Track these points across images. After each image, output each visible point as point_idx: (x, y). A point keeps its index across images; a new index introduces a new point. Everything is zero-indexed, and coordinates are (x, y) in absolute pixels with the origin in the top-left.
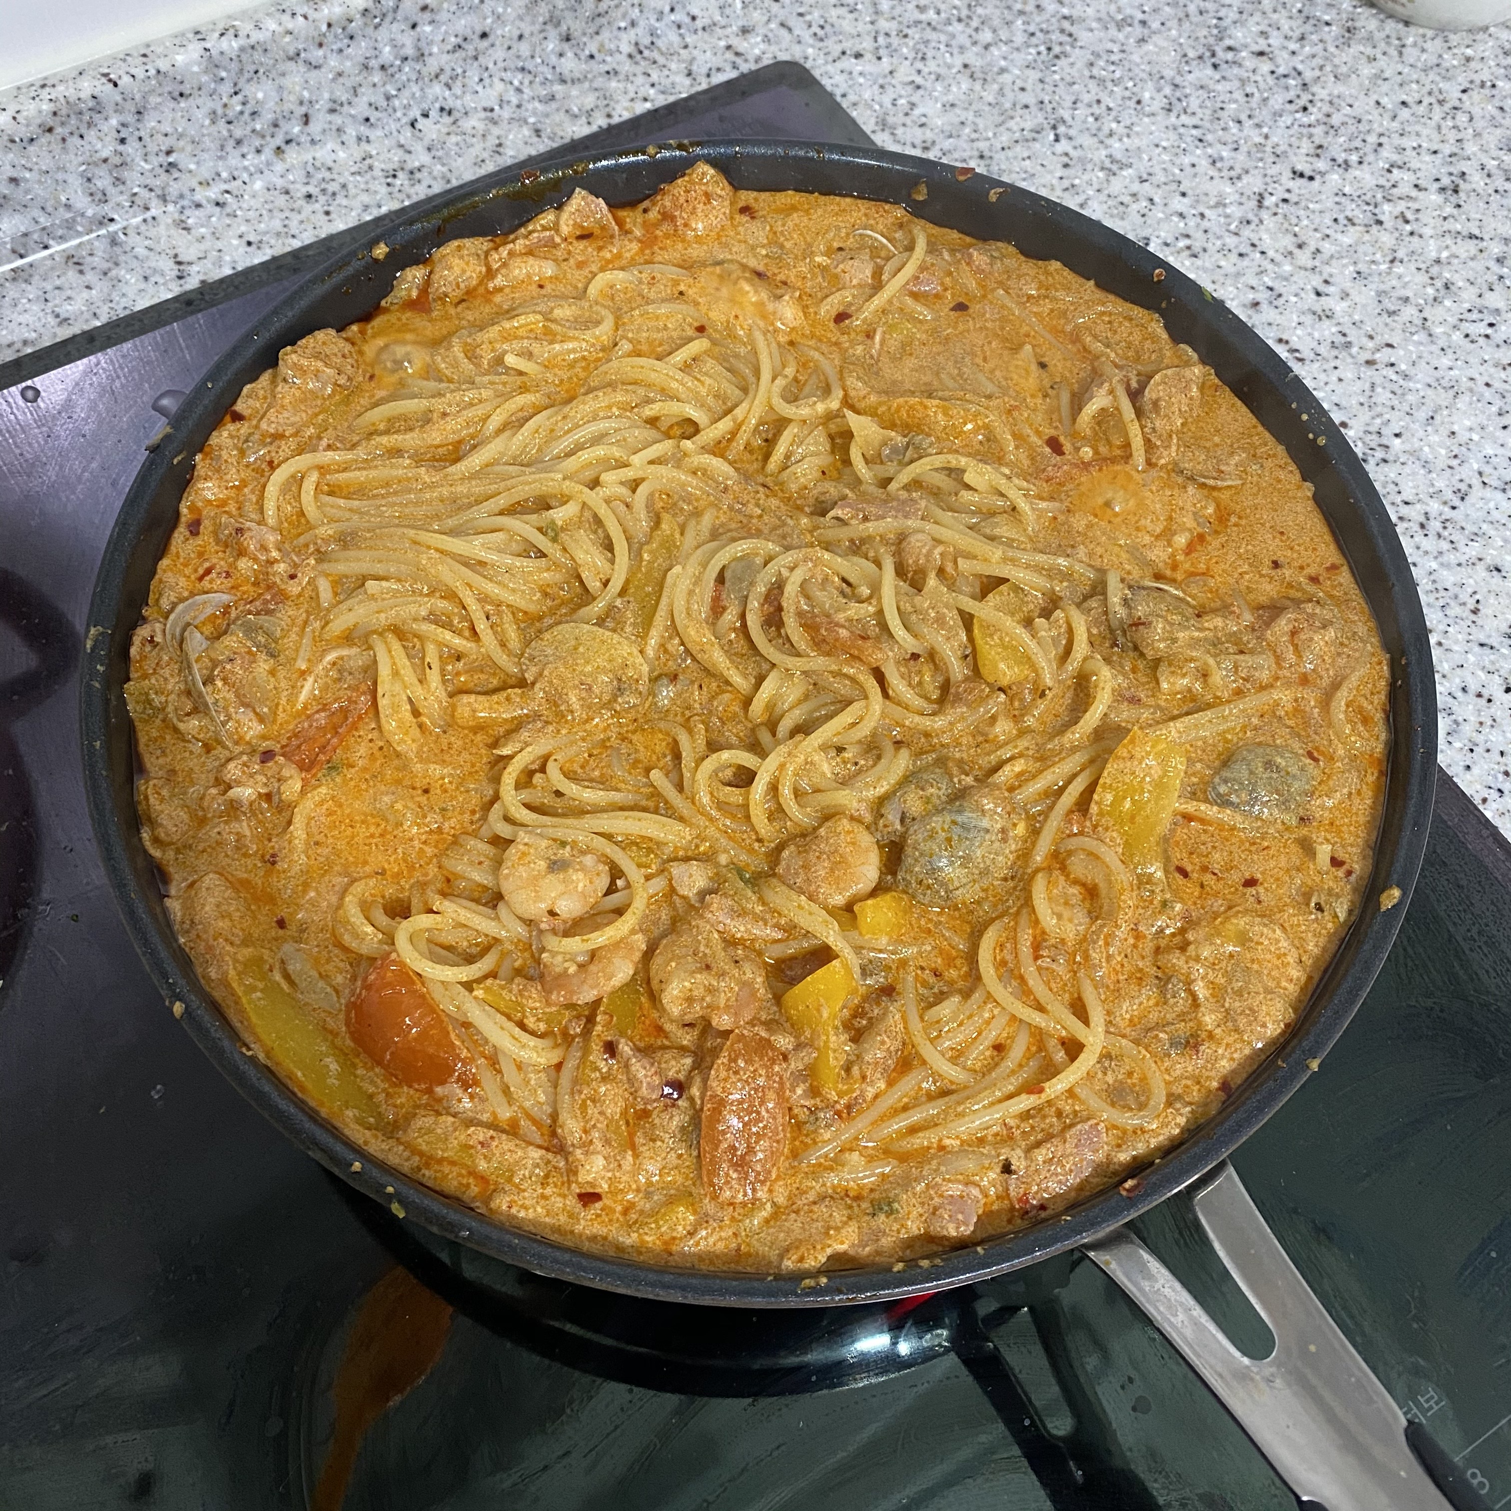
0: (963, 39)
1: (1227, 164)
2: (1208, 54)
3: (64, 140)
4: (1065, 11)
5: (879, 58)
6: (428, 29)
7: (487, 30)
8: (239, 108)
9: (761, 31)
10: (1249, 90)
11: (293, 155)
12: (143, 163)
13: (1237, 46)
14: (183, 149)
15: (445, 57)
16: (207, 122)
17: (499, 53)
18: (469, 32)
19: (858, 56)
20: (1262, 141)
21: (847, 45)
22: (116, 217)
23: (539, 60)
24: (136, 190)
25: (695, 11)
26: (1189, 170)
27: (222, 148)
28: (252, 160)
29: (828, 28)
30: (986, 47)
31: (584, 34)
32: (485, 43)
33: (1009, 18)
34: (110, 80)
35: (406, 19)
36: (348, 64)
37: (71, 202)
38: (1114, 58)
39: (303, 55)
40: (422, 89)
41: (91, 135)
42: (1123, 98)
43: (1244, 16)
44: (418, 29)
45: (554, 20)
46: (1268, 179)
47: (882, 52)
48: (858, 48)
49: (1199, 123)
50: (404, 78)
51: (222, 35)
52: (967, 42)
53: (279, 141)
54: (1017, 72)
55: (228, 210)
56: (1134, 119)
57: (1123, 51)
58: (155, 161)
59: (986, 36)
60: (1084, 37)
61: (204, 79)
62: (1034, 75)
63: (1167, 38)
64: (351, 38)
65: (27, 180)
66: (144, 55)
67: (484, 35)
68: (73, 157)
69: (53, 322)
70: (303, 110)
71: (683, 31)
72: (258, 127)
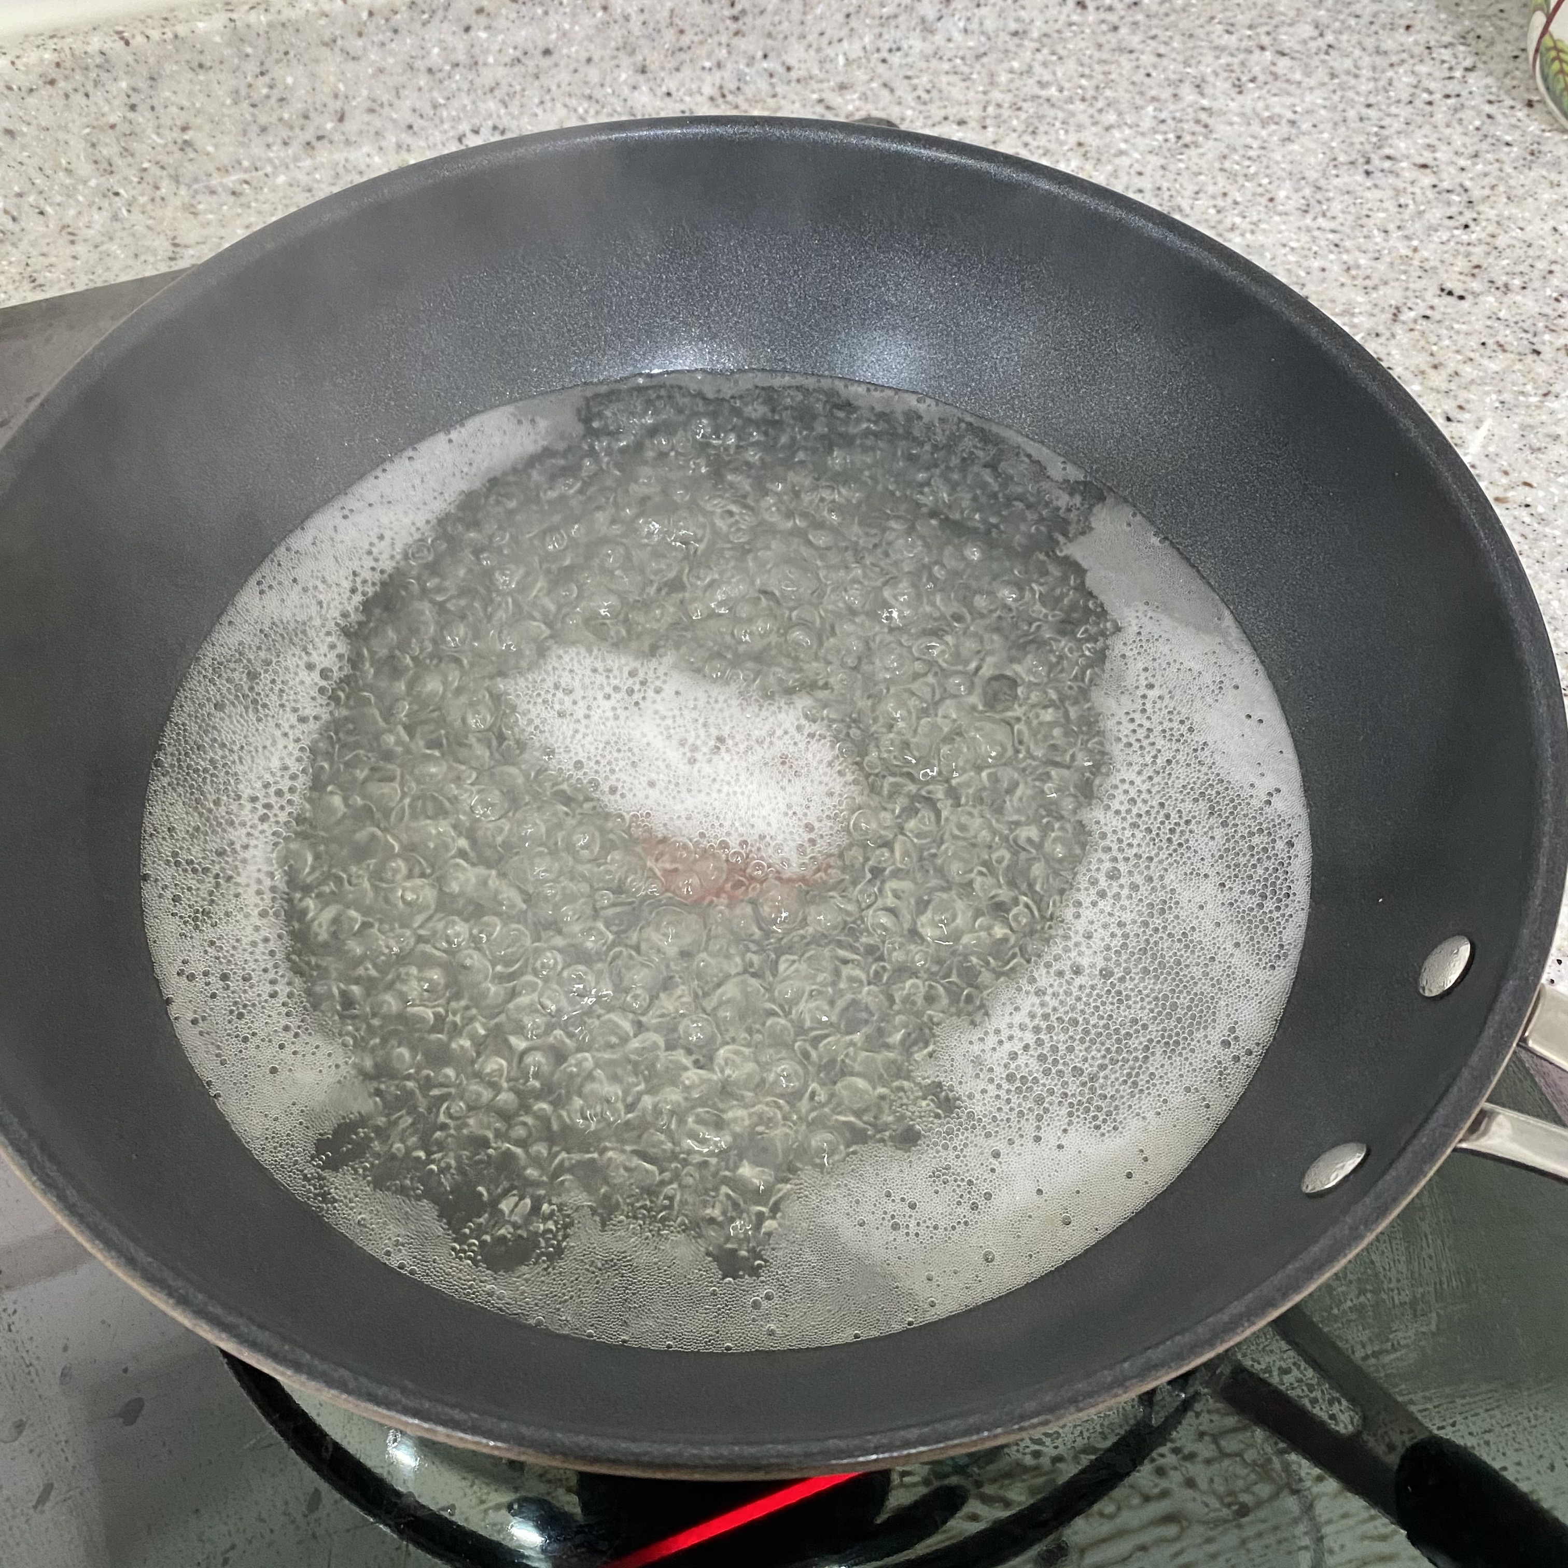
0: (1084, 119)
1: (1361, 273)
2: (1361, 160)
3: (67, 96)
4: (1205, 102)
5: (984, 127)
6: (483, 35)
7: (551, 46)
8: (265, 91)
9: (860, 89)
10: (1402, 201)
11: (323, 155)
12: (154, 137)
13: (1398, 156)
14: (200, 128)
15: (501, 71)
16: (228, 101)
17: (564, 76)
18: (529, 47)
19: (961, 123)
20: (1410, 254)
21: (952, 111)
22: (122, 191)
23: (609, 90)
24: (146, 165)
25: (792, 62)
26: (1317, 274)
27: (245, 133)
28: (276, 152)
29: (935, 93)
30: (1107, 129)
31: (663, 68)
32: (546, 62)
33: (1139, 101)
34: (122, 38)
35: (459, 20)
36: (391, 61)
37: (72, 167)
38: (1251, 153)
39: (339, 42)
40: (474, 103)
41: (98, 96)
42: (1254, 194)
43: (1411, 128)
44: (472, 33)
45: (627, 47)
46: (1410, 293)
47: (988, 122)
48: (963, 113)
49: (1339, 228)
50: (454, 86)
51: (252, 8)
52: (1087, 121)
53: (309, 135)
54: (1137, 156)
55: (243, 200)
56: (1263, 216)
57: (1263, 148)
58: (170, 136)
59: (1111, 117)
60: (1221, 129)
61: (227, 52)
63: (1316, 141)
64: (396, 31)
65: (24, 134)
66: (166, 19)
67: (547, 52)
68: (76, 117)
69: (27, 285)
70: (338, 104)
71: (774, 80)
72: (286, 116)
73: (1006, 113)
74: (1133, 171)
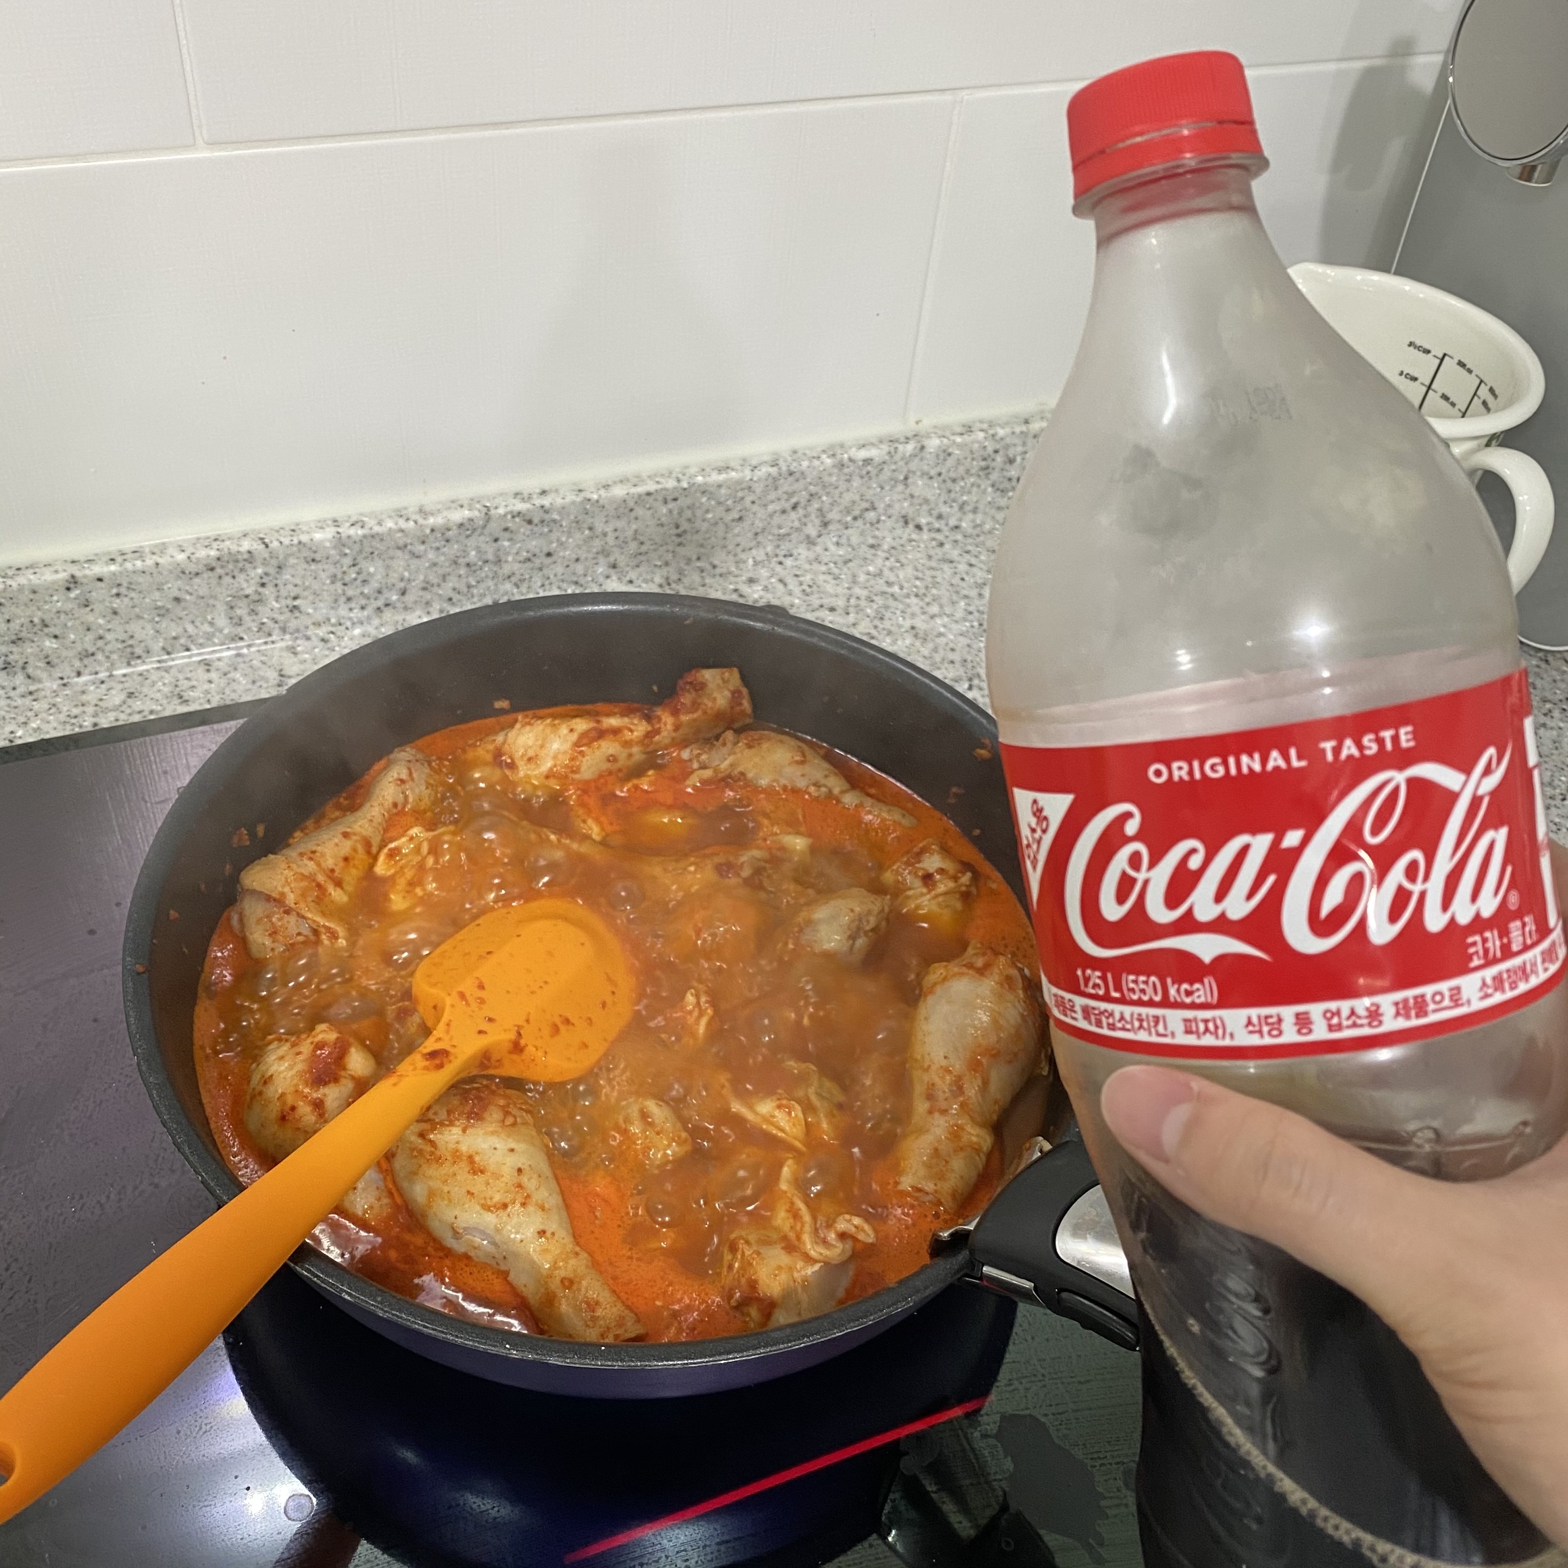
3: (220, 577)
5: (848, 614)
6: (506, 544)
7: (552, 551)
8: (354, 576)
9: (764, 583)
11: (388, 614)
15: (516, 566)
16: (328, 582)
17: (559, 569)
18: (537, 551)
19: (832, 609)
21: (827, 601)
22: (245, 637)
23: (590, 579)
24: (265, 620)
25: (716, 562)
27: (336, 601)
28: (356, 614)
29: (815, 588)
30: (932, 617)
31: (628, 566)
32: (549, 560)
33: (955, 598)
34: (264, 543)
35: (491, 534)
36: (442, 558)
37: (215, 621)
39: (409, 547)
40: (496, 585)
41: (241, 577)
44: (499, 543)
45: (605, 552)
48: (833, 604)
50: (483, 575)
51: (352, 525)
53: (380, 603)
54: (952, 637)
55: (329, 645)
58: (284, 602)
59: (935, 609)
61: (333, 552)
64: (448, 541)
65: (185, 600)
66: (293, 530)
67: (549, 555)
68: (224, 591)
69: (176, 701)
70: (402, 585)
71: (704, 574)
72: (366, 591)
73: (863, 603)
74: (948, 648)
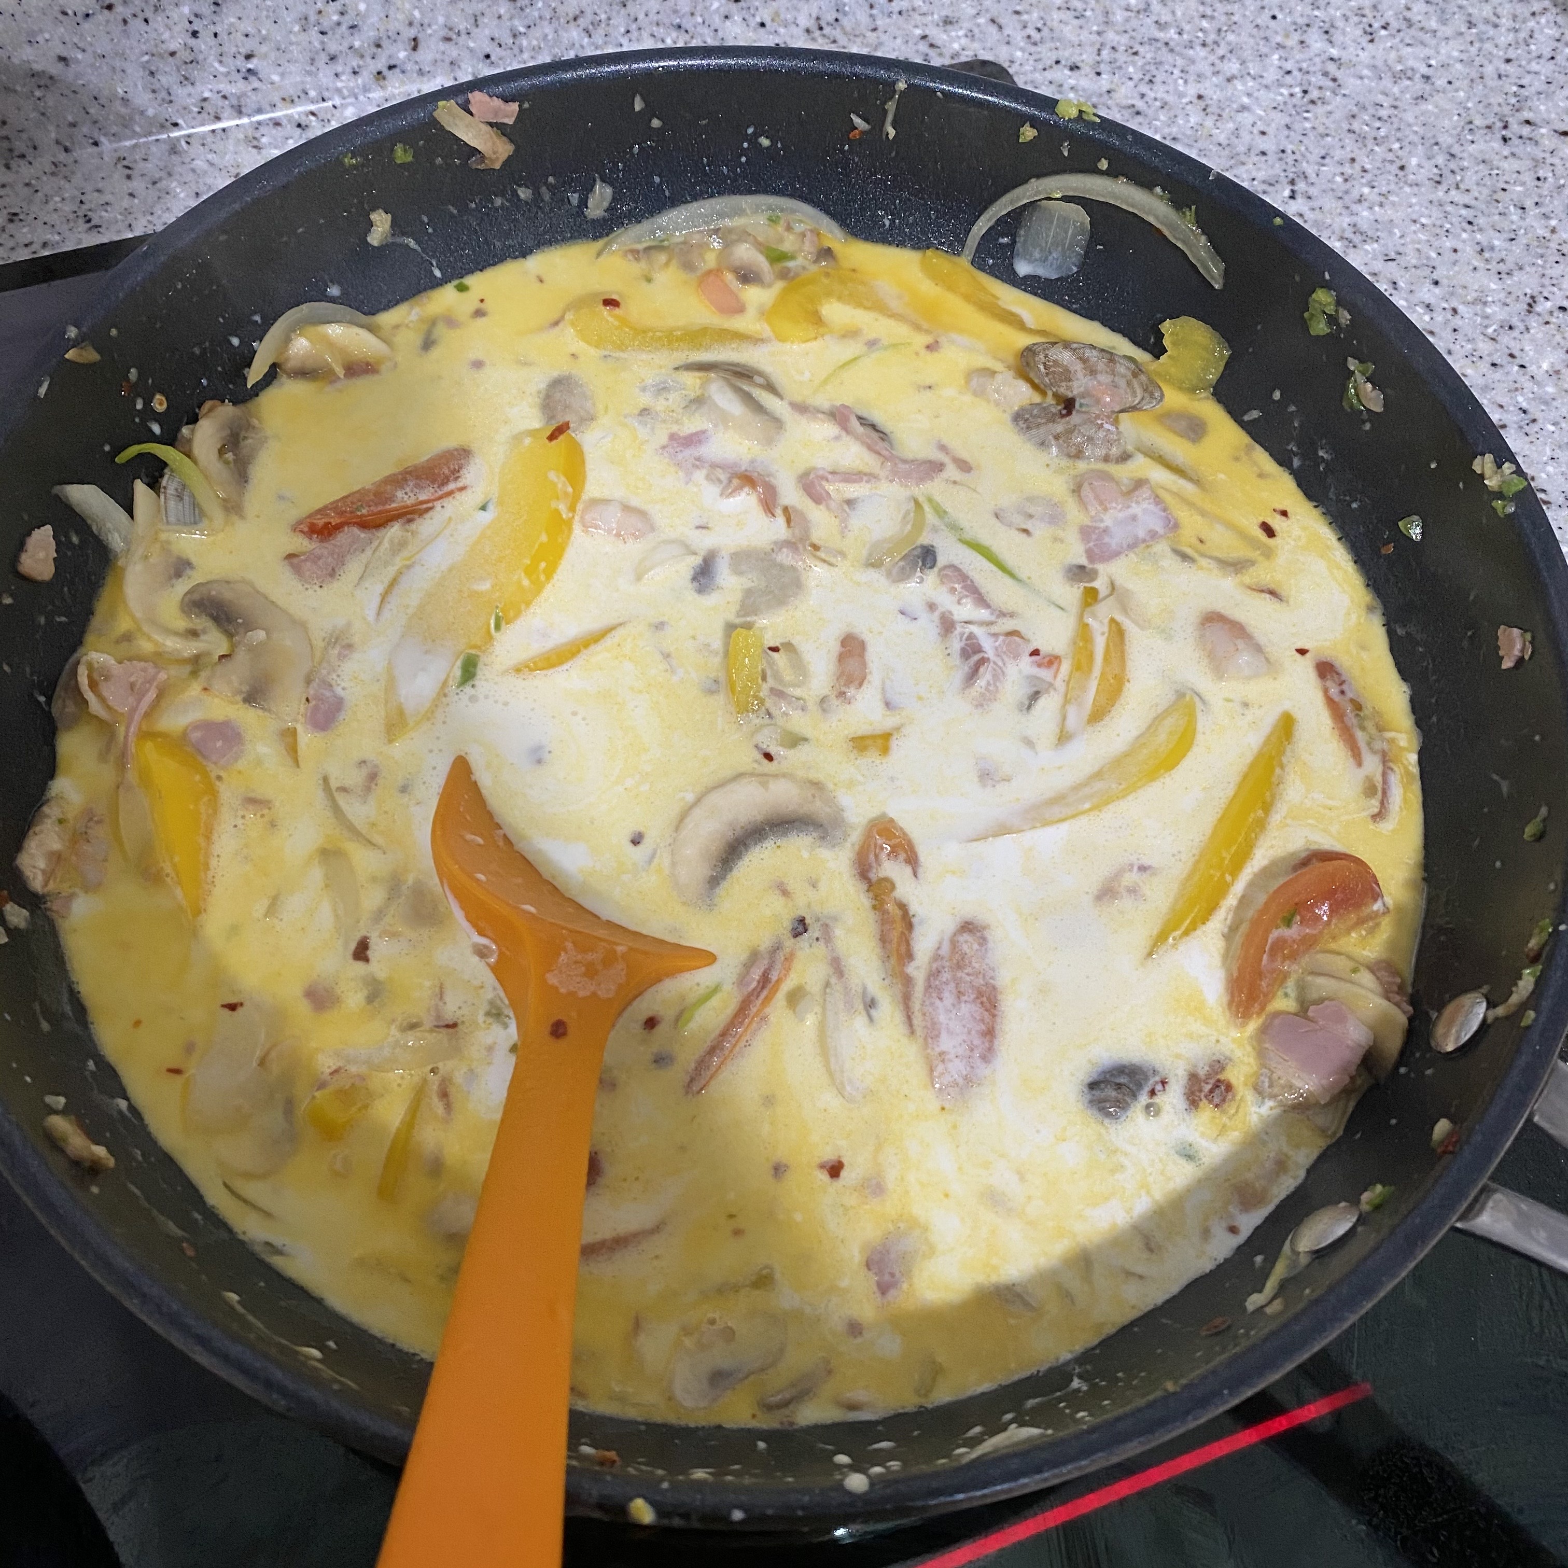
0: (1203, 67)
1: (1496, 256)
2: (1499, 125)
4: (1334, 52)
10: (1541, 174)
12: (216, 65)
13: (1538, 121)
14: (265, 56)
20: (1548, 235)
26: (1448, 256)
38: (1383, 113)
42: (1384, 161)
43: (1552, 87)
46: (1547, 281)
47: (1103, 68)
49: (1473, 203)
52: (1208, 70)
56: (1392, 187)
57: (1395, 107)
60: (1351, 84)
62: (1280, 119)
63: (1452, 100)
